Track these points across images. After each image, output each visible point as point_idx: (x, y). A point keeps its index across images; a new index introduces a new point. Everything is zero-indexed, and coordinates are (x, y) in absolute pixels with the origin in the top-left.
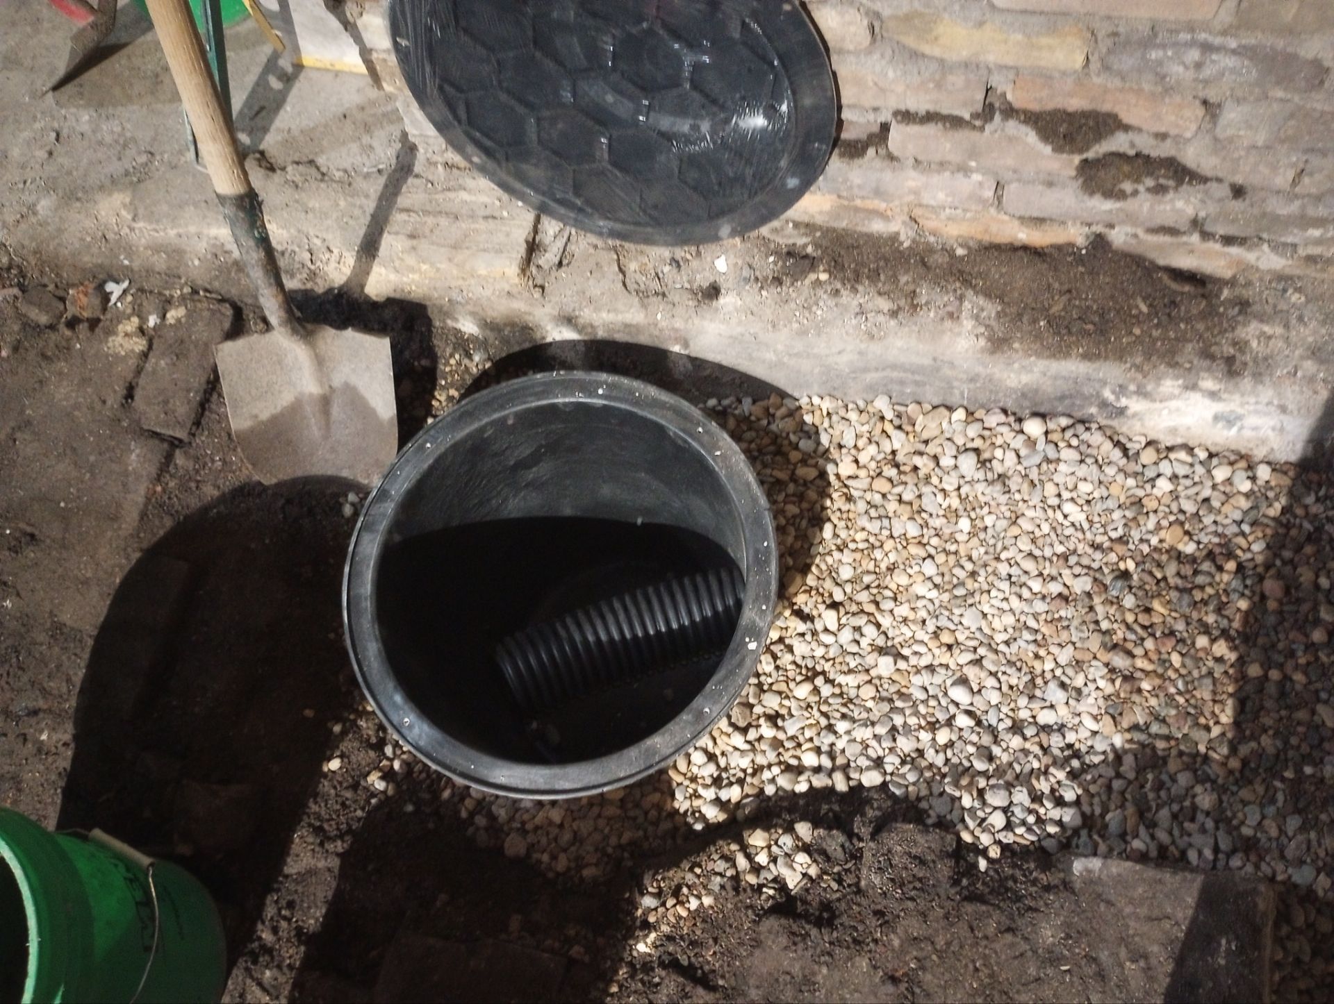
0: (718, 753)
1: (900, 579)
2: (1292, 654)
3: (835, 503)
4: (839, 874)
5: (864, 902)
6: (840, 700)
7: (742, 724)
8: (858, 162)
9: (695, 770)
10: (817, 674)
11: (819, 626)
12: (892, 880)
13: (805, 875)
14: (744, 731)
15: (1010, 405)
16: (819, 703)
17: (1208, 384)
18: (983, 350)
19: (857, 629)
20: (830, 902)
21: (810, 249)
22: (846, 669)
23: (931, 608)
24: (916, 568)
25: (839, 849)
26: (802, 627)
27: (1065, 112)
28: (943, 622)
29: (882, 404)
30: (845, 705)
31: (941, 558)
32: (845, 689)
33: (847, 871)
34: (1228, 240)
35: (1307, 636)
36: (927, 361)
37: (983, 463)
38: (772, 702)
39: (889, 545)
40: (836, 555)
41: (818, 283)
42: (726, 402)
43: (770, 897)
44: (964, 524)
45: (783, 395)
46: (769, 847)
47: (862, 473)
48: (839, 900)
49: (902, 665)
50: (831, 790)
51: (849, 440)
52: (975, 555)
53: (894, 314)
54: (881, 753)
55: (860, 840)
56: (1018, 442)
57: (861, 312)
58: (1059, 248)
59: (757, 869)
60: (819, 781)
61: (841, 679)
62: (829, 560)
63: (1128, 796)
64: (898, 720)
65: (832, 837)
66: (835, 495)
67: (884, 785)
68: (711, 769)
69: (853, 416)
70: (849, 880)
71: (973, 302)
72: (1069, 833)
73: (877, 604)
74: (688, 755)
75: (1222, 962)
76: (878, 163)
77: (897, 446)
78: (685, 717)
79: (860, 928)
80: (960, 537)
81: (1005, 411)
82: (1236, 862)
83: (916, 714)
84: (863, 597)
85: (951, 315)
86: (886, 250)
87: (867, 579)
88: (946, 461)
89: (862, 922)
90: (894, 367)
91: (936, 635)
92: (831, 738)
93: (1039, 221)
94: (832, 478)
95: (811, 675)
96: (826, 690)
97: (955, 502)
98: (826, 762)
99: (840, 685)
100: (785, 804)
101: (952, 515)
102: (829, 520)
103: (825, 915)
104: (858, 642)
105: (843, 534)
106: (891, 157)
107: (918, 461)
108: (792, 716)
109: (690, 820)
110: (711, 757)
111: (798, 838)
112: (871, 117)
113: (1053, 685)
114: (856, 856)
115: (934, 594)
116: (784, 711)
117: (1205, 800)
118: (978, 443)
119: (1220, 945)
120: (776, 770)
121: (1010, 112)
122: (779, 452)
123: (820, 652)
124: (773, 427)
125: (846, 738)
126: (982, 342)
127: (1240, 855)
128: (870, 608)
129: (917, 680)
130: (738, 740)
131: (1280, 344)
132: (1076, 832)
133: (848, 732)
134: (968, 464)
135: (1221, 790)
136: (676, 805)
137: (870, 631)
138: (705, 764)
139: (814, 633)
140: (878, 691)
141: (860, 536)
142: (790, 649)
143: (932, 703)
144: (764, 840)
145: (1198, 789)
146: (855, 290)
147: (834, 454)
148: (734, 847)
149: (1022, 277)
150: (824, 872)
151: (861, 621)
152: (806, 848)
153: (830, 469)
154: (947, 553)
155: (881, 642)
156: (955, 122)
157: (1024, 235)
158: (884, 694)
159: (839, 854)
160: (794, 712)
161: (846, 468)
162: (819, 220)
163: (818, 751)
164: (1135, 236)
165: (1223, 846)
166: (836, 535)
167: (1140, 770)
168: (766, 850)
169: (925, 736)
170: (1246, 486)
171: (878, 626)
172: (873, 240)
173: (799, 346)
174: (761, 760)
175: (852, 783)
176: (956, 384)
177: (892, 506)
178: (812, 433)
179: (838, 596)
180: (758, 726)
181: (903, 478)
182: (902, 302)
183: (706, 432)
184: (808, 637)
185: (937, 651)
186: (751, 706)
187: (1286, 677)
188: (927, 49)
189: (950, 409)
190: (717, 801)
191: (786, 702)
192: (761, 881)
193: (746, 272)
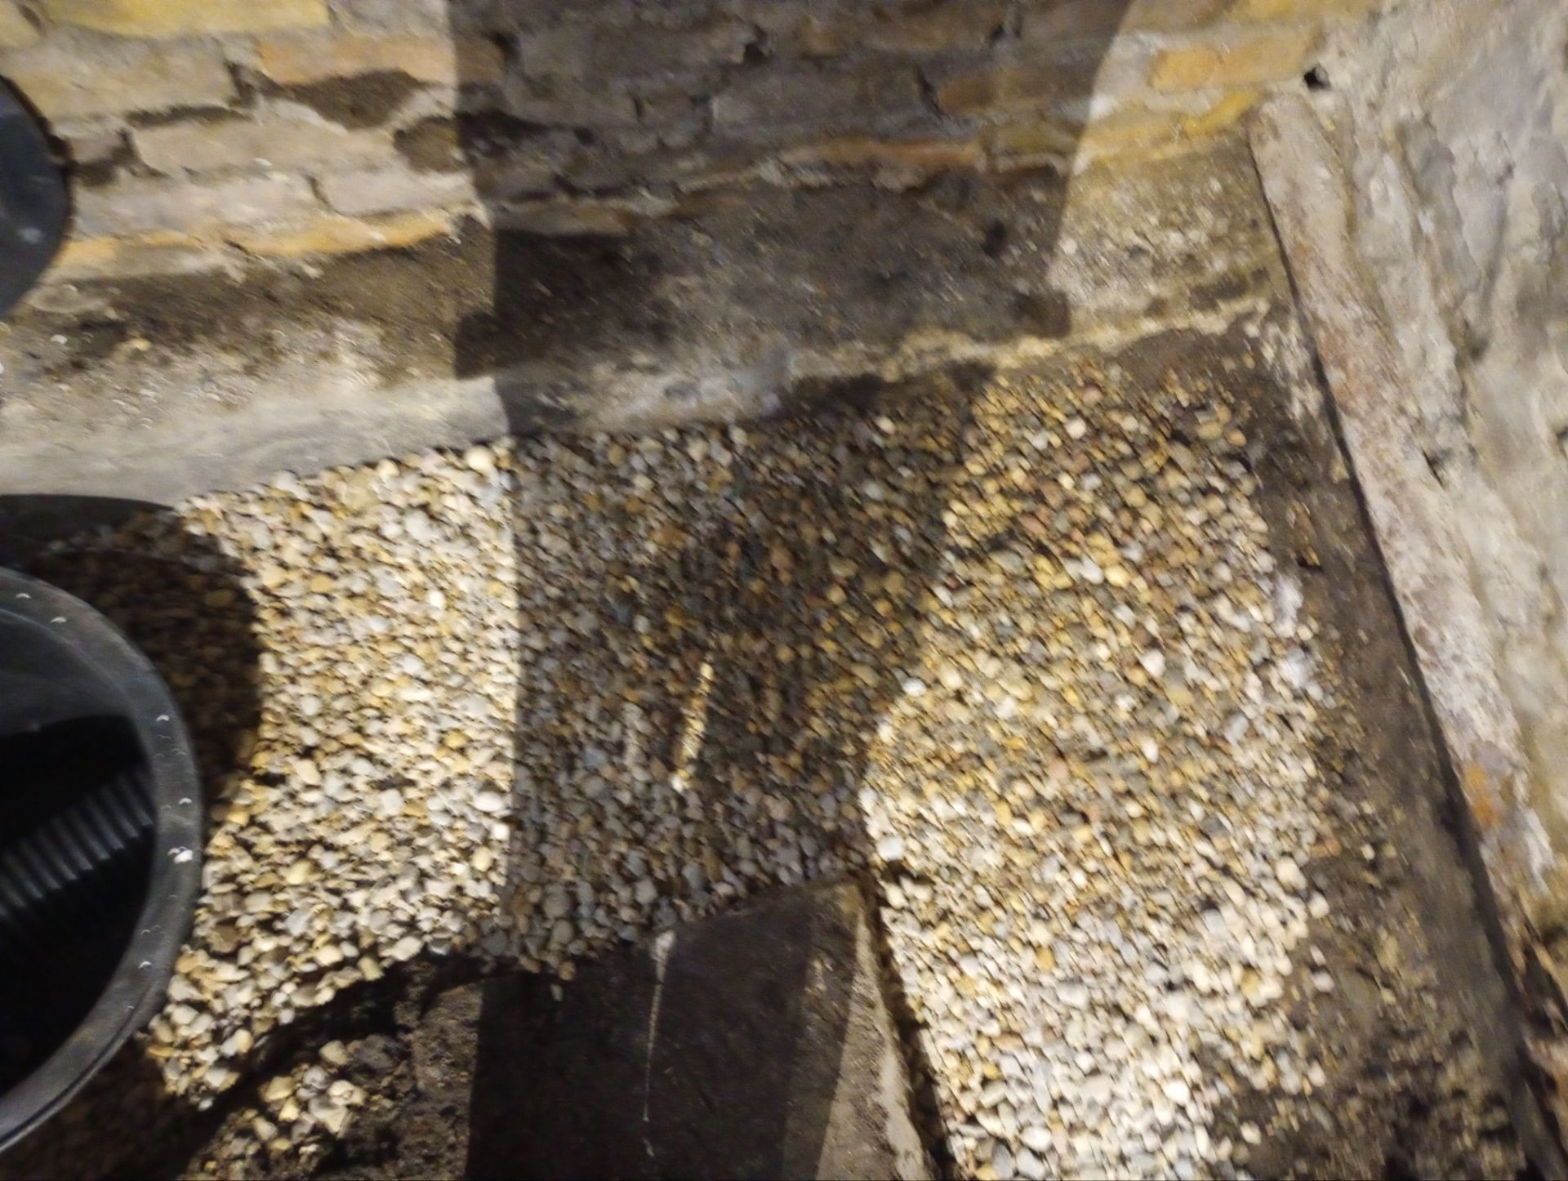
0: (208, 996)
1: (382, 690)
2: (816, 623)
3: (268, 626)
4: (391, 1086)
5: (425, 1106)
6: (349, 866)
7: (227, 948)
8: (111, 188)
9: (184, 1032)
10: (309, 844)
11: (295, 784)
12: (453, 1065)
13: (349, 1107)
14: (231, 957)
15: (444, 440)
16: (323, 881)
17: (641, 359)
18: (377, 388)
19: (344, 771)
20: (388, 1125)
21: (112, 314)
22: (345, 824)
23: (426, 711)
24: (396, 670)
25: (383, 1056)
26: (274, 794)
27: (341, 79)
28: (447, 723)
29: (285, 484)
30: (354, 870)
31: (421, 649)
32: (352, 850)
33: (401, 1077)
34: (602, 193)
35: (824, 598)
36: (313, 419)
37: (434, 518)
38: (261, 905)
39: (353, 653)
40: (291, 689)
41: (137, 355)
42: (77, 540)
43: (314, 1154)
44: (436, 599)
45: (150, 508)
46: (294, 1094)
47: (293, 576)
48: (397, 1118)
49: (411, 793)
50: (361, 985)
51: (261, 539)
52: (459, 631)
53: (249, 371)
54: (412, 911)
55: (408, 1030)
56: (465, 482)
57: (207, 377)
58: (427, 242)
59: (285, 1129)
60: (344, 980)
61: (342, 839)
62: (283, 698)
63: (703, 839)
64: (424, 862)
65: (369, 1046)
66: (264, 615)
67: (425, 948)
68: (206, 1023)
69: (254, 509)
70: (404, 1087)
71: (347, 331)
72: (647, 910)
73: (359, 730)
74: (167, 1018)
75: (821, 987)
76: (139, 185)
77: (326, 530)
78: (118, 984)
79: (430, 1140)
80: (435, 616)
81: (440, 450)
82: (825, 864)
83: (444, 846)
84: (340, 728)
85: (325, 355)
86: (216, 292)
87: (339, 705)
88: (391, 530)
89: (431, 1131)
90: (279, 435)
91: (441, 742)
92: (349, 918)
93: (384, 216)
94: (256, 596)
95: (303, 849)
96: (328, 860)
97: (418, 577)
98: (349, 951)
99: (344, 848)
100: (307, 1028)
101: (417, 592)
102: (267, 649)
103: (385, 1145)
104: (349, 787)
105: (290, 659)
106: (154, 174)
107: (358, 540)
108: (292, 910)
109: (194, 1099)
110: (201, 1007)
111: (330, 1065)
112: (96, 128)
113: (590, 750)
114: (405, 1055)
115: (424, 694)
116: (281, 909)
117: (779, 810)
118: (423, 497)
119: (814, 968)
120: (289, 988)
121: (273, 90)
122: (174, 584)
123: (307, 816)
124: (156, 554)
125: (365, 911)
126: (374, 378)
127: (828, 854)
128: (353, 739)
129: (434, 804)
130: (228, 972)
131: (702, 295)
132: (655, 905)
133: (367, 903)
134: (417, 524)
135: (789, 792)
136: (170, 1088)
137: (362, 768)
138: (195, 1018)
139: (292, 796)
140: (392, 836)
141: (312, 655)
142: (266, 828)
143: (460, 824)
144: (287, 1087)
145: (769, 801)
146: (189, 352)
147: (250, 562)
148: (250, 1114)
149: (397, 287)
150: (372, 1092)
151: (347, 759)
152: (343, 1074)
153: (248, 584)
154: (426, 639)
155: (380, 774)
156: (210, 115)
157: (379, 235)
158: (401, 836)
159: (384, 1062)
160: (296, 904)
161: (270, 576)
162: (109, 272)
163: (336, 941)
164: (504, 210)
165: (809, 852)
166: (282, 664)
167: (706, 807)
168: (291, 1100)
169: (459, 869)
170: (725, 458)
171: (369, 757)
172: (192, 282)
173: (136, 443)
174: (266, 983)
175: (386, 964)
176: (366, 434)
177: (342, 606)
178: (209, 545)
179: (309, 738)
180: (250, 943)
181: (347, 566)
182: (258, 354)
183: (36, 595)
184: (287, 804)
185: (447, 761)
186: (233, 921)
187: (817, 649)
188: (118, 28)
189: (372, 465)
190: (223, 1062)
191: (281, 897)
192: (296, 1139)
193: (30, 366)
